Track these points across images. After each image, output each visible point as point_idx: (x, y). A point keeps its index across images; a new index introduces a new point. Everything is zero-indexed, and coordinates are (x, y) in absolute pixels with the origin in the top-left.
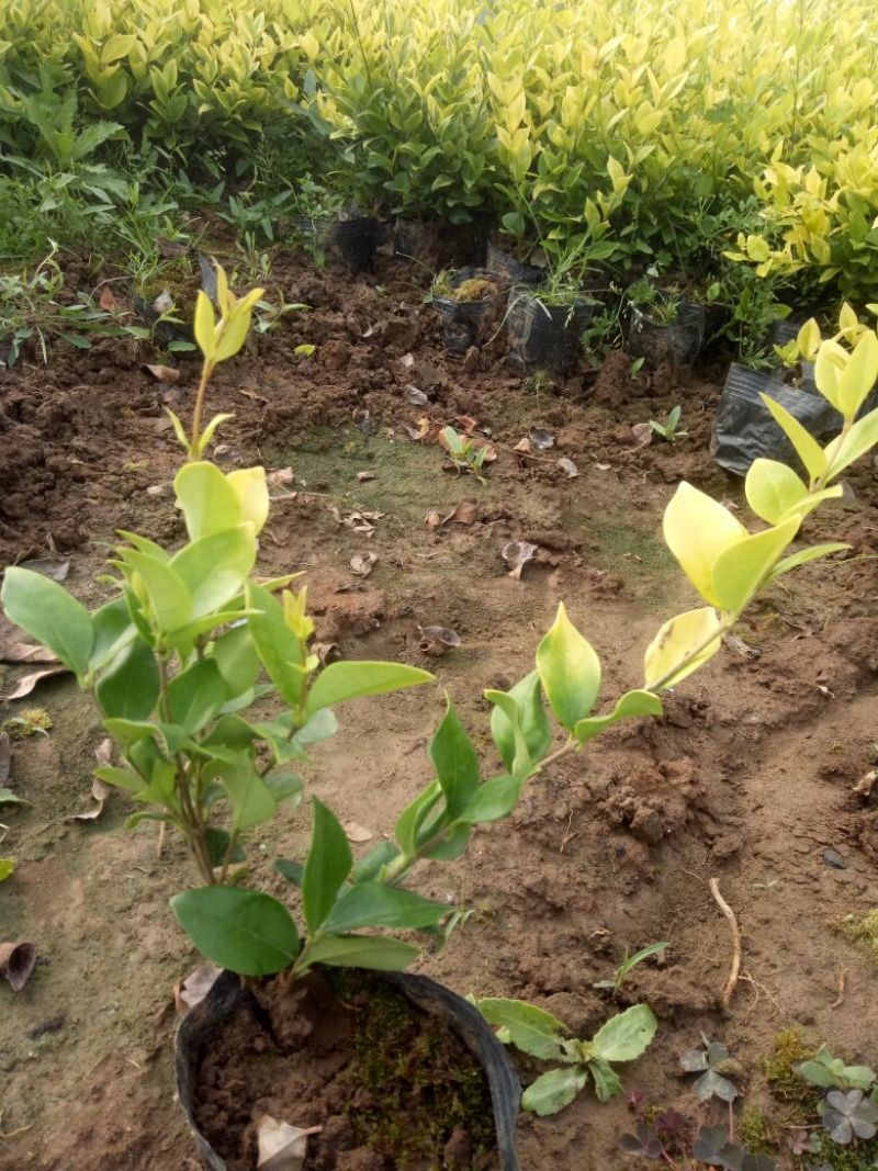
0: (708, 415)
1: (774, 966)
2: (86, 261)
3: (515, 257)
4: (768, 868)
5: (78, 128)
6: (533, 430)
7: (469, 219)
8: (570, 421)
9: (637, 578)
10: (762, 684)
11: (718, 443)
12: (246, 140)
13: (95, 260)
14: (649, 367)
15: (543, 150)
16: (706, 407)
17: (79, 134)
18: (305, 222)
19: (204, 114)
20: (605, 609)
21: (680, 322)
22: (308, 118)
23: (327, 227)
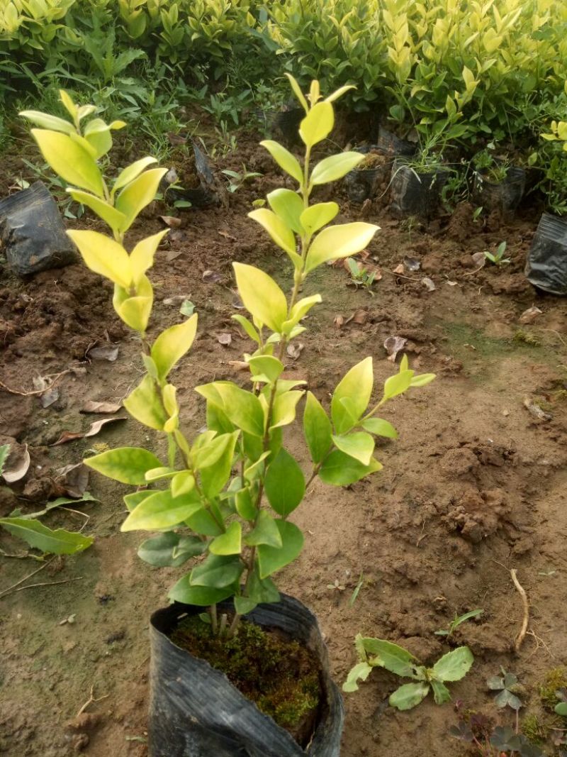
0: (525, 245)
1: (549, 627)
2: (122, 144)
3: (397, 135)
4: (549, 562)
5: (116, 53)
6: (406, 258)
7: (367, 109)
8: (431, 250)
9: (472, 362)
10: (551, 438)
11: (530, 268)
12: (221, 55)
13: (128, 143)
14: (486, 212)
15: (419, 62)
16: (524, 239)
17: (117, 57)
18: (260, 113)
19: (195, 40)
20: (450, 383)
21: (508, 181)
22: (261, 39)
23: (273, 116)
